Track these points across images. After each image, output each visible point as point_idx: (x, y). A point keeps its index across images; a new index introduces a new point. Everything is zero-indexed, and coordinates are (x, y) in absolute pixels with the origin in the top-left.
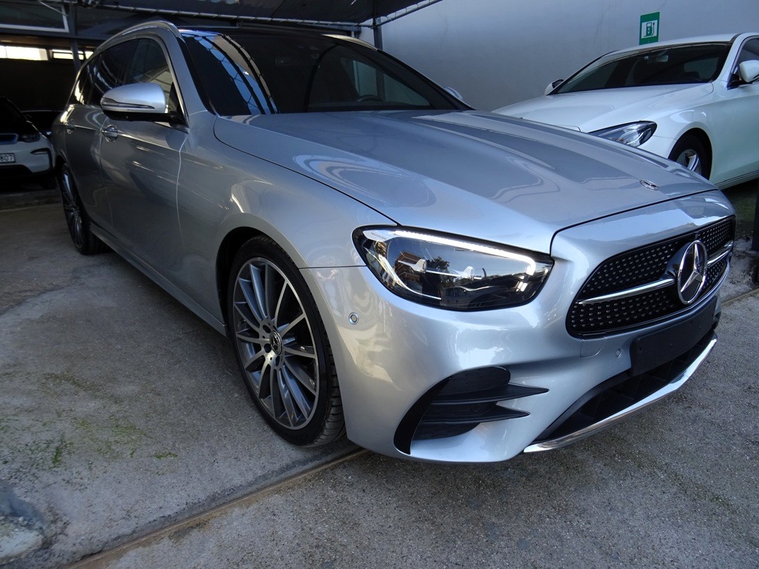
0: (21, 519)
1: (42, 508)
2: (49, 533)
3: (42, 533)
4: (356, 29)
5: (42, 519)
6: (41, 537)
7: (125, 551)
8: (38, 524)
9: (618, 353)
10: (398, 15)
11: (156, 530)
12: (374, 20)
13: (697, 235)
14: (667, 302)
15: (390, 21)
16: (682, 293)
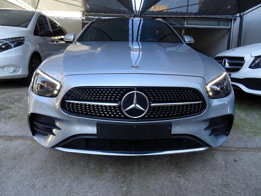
4: (234, 18)
9: (90, 126)
10: (249, 11)
11: (5, 137)
12: (240, 14)
13: (135, 89)
14: (115, 113)
15: (246, 14)
16: (125, 111)
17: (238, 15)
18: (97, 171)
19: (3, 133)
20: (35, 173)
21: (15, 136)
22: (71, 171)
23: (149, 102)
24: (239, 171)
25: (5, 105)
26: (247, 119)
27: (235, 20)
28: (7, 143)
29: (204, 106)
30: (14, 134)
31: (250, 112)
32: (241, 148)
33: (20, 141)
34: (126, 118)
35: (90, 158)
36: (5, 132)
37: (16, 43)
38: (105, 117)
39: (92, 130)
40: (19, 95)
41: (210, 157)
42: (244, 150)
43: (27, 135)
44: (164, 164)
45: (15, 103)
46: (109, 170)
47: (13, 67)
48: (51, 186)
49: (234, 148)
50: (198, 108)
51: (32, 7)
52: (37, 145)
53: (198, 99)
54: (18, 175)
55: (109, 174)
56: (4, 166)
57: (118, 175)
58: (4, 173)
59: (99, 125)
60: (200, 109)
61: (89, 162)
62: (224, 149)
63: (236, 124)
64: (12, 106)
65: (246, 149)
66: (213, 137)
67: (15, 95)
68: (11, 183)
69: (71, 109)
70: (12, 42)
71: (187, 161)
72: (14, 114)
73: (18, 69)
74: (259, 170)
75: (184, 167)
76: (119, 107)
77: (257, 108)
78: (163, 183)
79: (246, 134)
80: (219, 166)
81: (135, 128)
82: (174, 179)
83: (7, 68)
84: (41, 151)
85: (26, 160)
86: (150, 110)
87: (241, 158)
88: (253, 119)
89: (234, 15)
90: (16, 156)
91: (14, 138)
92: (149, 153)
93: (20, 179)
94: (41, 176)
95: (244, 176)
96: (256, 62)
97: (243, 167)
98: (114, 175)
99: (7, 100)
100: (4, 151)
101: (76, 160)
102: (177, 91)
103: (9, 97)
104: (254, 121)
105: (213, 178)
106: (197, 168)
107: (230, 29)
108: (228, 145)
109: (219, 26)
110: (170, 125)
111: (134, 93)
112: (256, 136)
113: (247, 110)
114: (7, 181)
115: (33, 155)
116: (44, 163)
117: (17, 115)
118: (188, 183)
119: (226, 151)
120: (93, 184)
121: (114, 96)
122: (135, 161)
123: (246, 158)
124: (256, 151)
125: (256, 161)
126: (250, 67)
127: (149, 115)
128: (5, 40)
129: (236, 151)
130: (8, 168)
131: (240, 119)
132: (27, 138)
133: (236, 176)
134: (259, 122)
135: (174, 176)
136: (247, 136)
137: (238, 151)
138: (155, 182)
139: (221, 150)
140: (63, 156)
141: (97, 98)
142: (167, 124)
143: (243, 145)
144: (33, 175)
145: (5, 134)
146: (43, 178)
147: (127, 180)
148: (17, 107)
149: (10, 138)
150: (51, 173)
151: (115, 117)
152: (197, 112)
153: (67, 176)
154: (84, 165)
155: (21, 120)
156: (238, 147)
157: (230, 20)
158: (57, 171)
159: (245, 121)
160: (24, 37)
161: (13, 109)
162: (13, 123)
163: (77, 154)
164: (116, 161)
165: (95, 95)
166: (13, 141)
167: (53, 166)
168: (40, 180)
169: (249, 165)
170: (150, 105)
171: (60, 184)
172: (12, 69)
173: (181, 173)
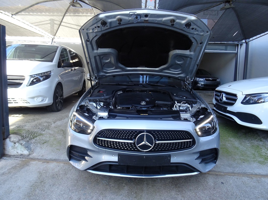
0: (27, 149)
1: (32, 149)
2: (30, 153)
3: (29, 152)
4: (240, 43)
5: (31, 151)
6: (29, 153)
7: (36, 161)
8: (29, 151)
9: (113, 156)
10: (253, 39)
11: (43, 160)
12: (245, 41)
13: (145, 131)
14: (131, 147)
15: (251, 41)
16: (138, 146)
17: (244, 41)
18: (116, 188)
19: (41, 157)
20: (70, 189)
21: (50, 159)
22: (97, 188)
23: (155, 140)
24: (224, 191)
25: (38, 132)
26: (239, 147)
27: (241, 45)
28: (45, 165)
29: (194, 143)
30: (49, 157)
31: (244, 140)
32: (229, 173)
33: (55, 163)
34: (138, 151)
35: (110, 179)
36: (42, 155)
37: (44, 77)
38: (124, 149)
39: (115, 159)
40: (47, 122)
41: (203, 180)
42: (232, 174)
43: (59, 159)
44: (167, 185)
45: (46, 130)
46: (125, 188)
47: (41, 97)
48: (84, 198)
49: (223, 172)
50: (190, 144)
51: (51, 34)
52: (68, 167)
53: (189, 138)
54: (58, 190)
55: (125, 190)
56: (46, 183)
57: (132, 192)
58: (48, 189)
59: (119, 155)
60: (191, 145)
61: (110, 182)
62: (215, 174)
63: (229, 152)
64: (43, 132)
65: (233, 174)
66: (203, 164)
67: (44, 122)
68: (54, 195)
69: (100, 144)
70: (42, 77)
71: (184, 183)
72: (47, 140)
73: (45, 98)
74: (239, 190)
75: (182, 187)
76: (134, 143)
77: (250, 137)
78: (165, 199)
79: (236, 161)
80: (209, 187)
81: (145, 158)
82: (173, 196)
83: (36, 98)
84: (72, 172)
85: (62, 179)
86: (156, 146)
87: (228, 181)
88: (244, 147)
89: (240, 41)
90: (54, 175)
91: (49, 161)
92: (155, 176)
93: (61, 193)
94: (75, 191)
95: (227, 195)
96: (247, 99)
97: (227, 188)
98: (129, 192)
99: (39, 127)
100: (45, 171)
101: (100, 180)
102: (174, 133)
103: (40, 124)
104: (245, 149)
105: (203, 196)
106: (191, 188)
107: (237, 54)
108: (219, 170)
109: (227, 51)
110: (170, 156)
111: (144, 134)
112: (244, 162)
113: (241, 138)
114: (51, 194)
115: (67, 175)
116: (76, 182)
117: (48, 141)
118: (184, 199)
119: (217, 175)
120: (114, 198)
121: (130, 135)
122: (145, 181)
123: (231, 181)
124: (241, 175)
125: (239, 183)
126: (242, 103)
127: (155, 149)
128: (36, 75)
129: (225, 175)
130: (50, 185)
131: (234, 147)
132: (59, 161)
133: (220, 195)
134: (250, 150)
135: (174, 193)
136: (236, 163)
137: (227, 176)
138: (159, 198)
139: (213, 174)
140: (90, 176)
141: (119, 136)
142: (167, 155)
143: (231, 171)
144: (69, 190)
145: (42, 157)
146: (77, 193)
147: (139, 196)
148: (47, 133)
149: (47, 161)
150: (82, 189)
151: (131, 150)
152: (189, 147)
153: (94, 192)
154: (106, 184)
155: (53, 145)
156: (227, 172)
157: (237, 45)
158: (86, 188)
159: (237, 148)
160: (50, 71)
161: (45, 136)
162: (46, 148)
163: (100, 175)
164: (130, 181)
165: (117, 135)
166: (50, 163)
167: (83, 184)
168: (75, 194)
169: (233, 187)
170: (155, 142)
171: (90, 198)
172: (40, 99)
173: (179, 191)
